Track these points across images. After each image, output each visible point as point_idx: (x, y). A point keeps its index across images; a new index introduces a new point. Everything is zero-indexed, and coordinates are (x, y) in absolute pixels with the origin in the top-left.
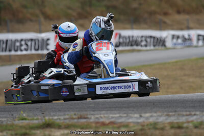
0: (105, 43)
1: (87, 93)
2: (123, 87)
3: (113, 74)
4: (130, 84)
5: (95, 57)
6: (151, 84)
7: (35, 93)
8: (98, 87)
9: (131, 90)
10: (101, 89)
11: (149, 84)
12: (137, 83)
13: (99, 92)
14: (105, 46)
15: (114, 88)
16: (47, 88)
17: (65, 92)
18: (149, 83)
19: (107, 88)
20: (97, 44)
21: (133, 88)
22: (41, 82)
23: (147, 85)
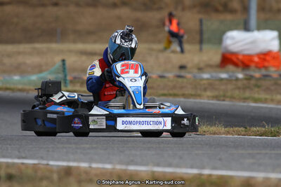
0: (133, 65)
1: (105, 127)
2: (151, 123)
3: (140, 105)
4: (160, 119)
5: (119, 81)
6: (188, 122)
7: (40, 122)
8: (119, 120)
9: (161, 127)
10: (123, 123)
11: (185, 121)
12: (170, 118)
13: (120, 126)
14: (132, 68)
15: (140, 123)
16: (55, 116)
17: (77, 124)
18: (185, 119)
19: (130, 123)
20: (123, 65)
21: (165, 125)
22: (48, 109)
23: (183, 122)
